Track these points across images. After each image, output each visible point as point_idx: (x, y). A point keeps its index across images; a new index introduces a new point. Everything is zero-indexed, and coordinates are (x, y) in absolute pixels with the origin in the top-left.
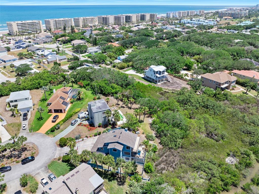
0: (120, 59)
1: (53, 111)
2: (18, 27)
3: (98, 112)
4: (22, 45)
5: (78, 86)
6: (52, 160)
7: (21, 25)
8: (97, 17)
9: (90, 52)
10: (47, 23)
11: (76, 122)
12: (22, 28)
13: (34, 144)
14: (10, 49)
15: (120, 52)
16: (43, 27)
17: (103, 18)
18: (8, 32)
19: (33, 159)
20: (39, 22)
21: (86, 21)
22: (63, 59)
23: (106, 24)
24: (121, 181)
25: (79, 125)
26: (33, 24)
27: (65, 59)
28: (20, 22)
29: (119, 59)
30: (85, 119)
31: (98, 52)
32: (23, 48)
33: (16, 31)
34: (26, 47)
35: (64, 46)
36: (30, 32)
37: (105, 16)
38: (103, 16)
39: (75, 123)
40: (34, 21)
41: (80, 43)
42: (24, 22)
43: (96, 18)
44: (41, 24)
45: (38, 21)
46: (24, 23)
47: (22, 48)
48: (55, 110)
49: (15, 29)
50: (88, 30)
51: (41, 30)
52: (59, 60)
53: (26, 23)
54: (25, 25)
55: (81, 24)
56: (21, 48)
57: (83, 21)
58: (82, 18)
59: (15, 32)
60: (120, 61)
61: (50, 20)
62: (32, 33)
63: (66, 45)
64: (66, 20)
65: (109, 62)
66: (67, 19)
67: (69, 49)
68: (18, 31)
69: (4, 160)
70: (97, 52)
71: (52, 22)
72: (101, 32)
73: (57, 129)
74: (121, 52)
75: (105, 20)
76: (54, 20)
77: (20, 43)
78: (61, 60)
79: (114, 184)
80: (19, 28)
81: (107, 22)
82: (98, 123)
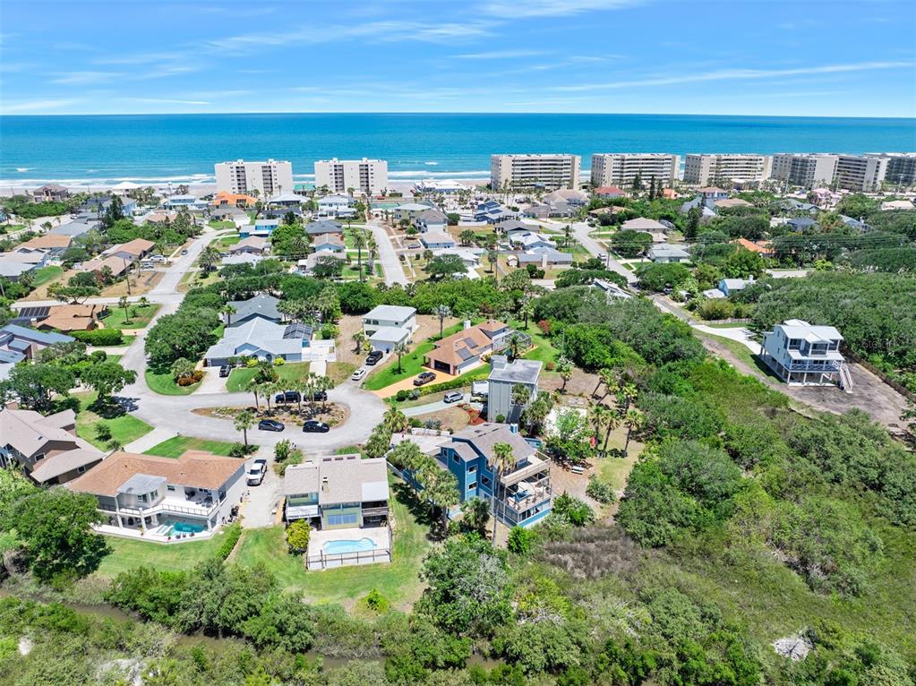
0: (725, 289)
1: (433, 365)
2: (513, 169)
3: (500, 382)
4: (489, 215)
5: (541, 333)
6: (353, 444)
7: (523, 165)
8: (771, 158)
9: (653, 258)
10: (598, 164)
11: (458, 398)
12: (522, 173)
13: (349, 408)
14: (459, 219)
15: (743, 269)
16: (582, 175)
17: (795, 160)
18: (488, 181)
19: (325, 429)
20: (573, 159)
21: (727, 167)
22: (561, 263)
23: (800, 184)
24: (437, 534)
25: (459, 406)
26: (554, 163)
27: (566, 263)
28: (524, 157)
29: (722, 290)
30: (479, 398)
31: (681, 261)
32: (491, 222)
33: (506, 181)
34: (499, 220)
35: (599, 230)
36: (538, 184)
37: (805, 155)
38: (797, 155)
39: (454, 398)
40: (560, 156)
41: (648, 230)
42: (533, 156)
43: (767, 160)
44: (577, 166)
45: (570, 157)
46: (532, 160)
47: (489, 223)
48: (437, 362)
49: (506, 173)
50: (713, 194)
51: (571, 182)
52: (549, 263)
53: (536, 160)
54: (532, 165)
55: (705, 175)
56: (485, 222)
57: (714, 166)
58: (713, 156)
59: (504, 182)
60: (721, 295)
61: (607, 155)
62: (547, 188)
63: (605, 230)
64: (658, 159)
65: (683, 293)
66: (661, 155)
67: (603, 241)
68: (510, 180)
69: (285, 413)
70: (678, 259)
71: (610, 161)
72: (751, 205)
73: (411, 399)
74: (746, 268)
75: (799, 167)
76: (619, 157)
77: (489, 208)
78: (556, 263)
79: (422, 531)
80: (516, 171)
81: (807, 176)
82: (498, 414)
